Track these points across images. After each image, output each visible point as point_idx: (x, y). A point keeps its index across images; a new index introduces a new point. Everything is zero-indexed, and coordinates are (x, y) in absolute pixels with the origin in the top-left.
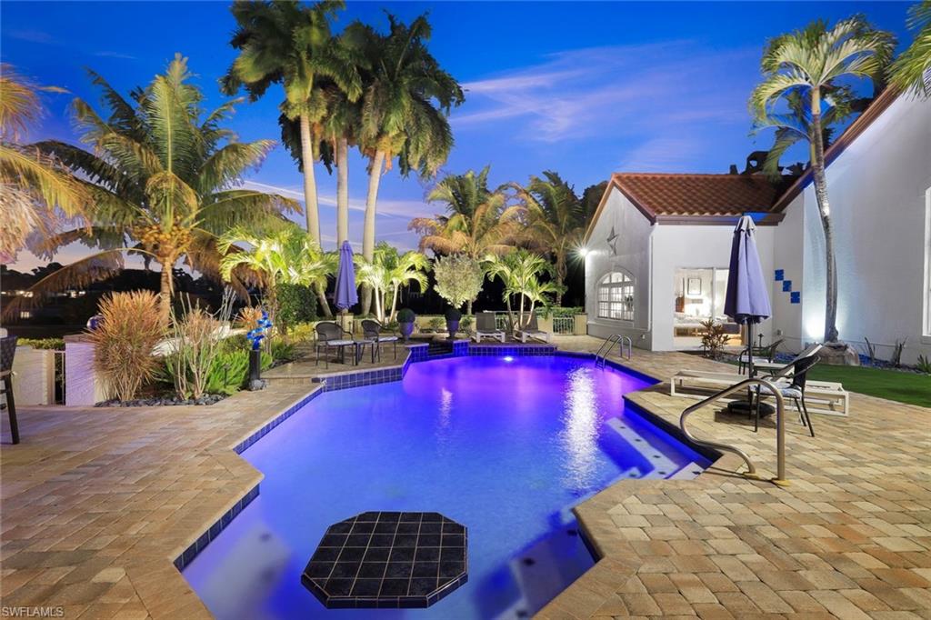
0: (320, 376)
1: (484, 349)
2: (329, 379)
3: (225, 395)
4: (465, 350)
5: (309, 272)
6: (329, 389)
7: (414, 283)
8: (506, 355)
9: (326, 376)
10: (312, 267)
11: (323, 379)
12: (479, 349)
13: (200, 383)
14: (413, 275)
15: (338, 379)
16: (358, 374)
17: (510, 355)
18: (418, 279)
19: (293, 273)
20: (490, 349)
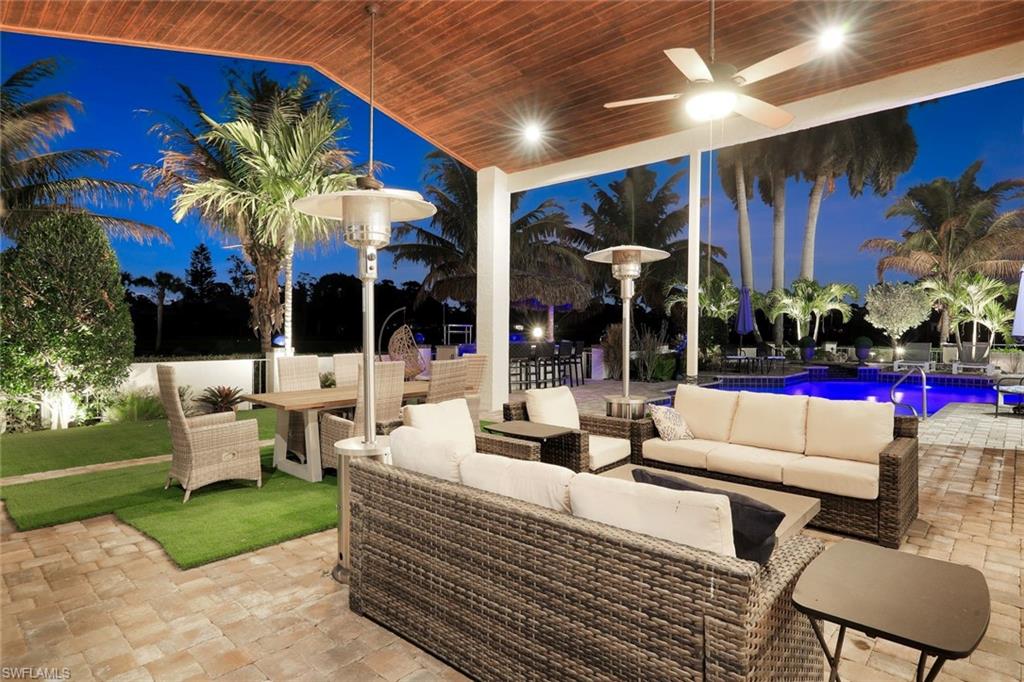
0: (718, 376)
1: (905, 378)
2: (724, 379)
3: (662, 380)
4: (875, 376)
5: (728, 308)
6: (725, 385)
7: (836, 314)
9: (722, 377)
10: (729, 303)
11: (721, 379)
13: (650, 373)
14: (837, 306)
15: (731, 380)
16: (747, 379)
18: (842, 310)
19: (714, 309)
20: (909, 378)
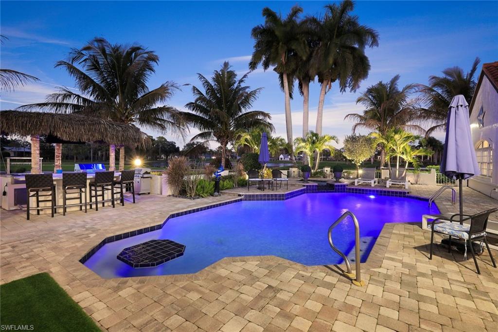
0: (241, 193)
1: (360, 190)
2: (245, 195)
3: (202, 197)
4: (344, 189)
6: (245, 200)
8: (370, 194)
9: (244, 194)
11: (243, 195)
12: (356, 189)
13: (194, 192)
14: (327, 147)
15: (250, 196)
16: (260, 195)
17: (373, 194)
18: (330, 149)
20: (363, 190)
